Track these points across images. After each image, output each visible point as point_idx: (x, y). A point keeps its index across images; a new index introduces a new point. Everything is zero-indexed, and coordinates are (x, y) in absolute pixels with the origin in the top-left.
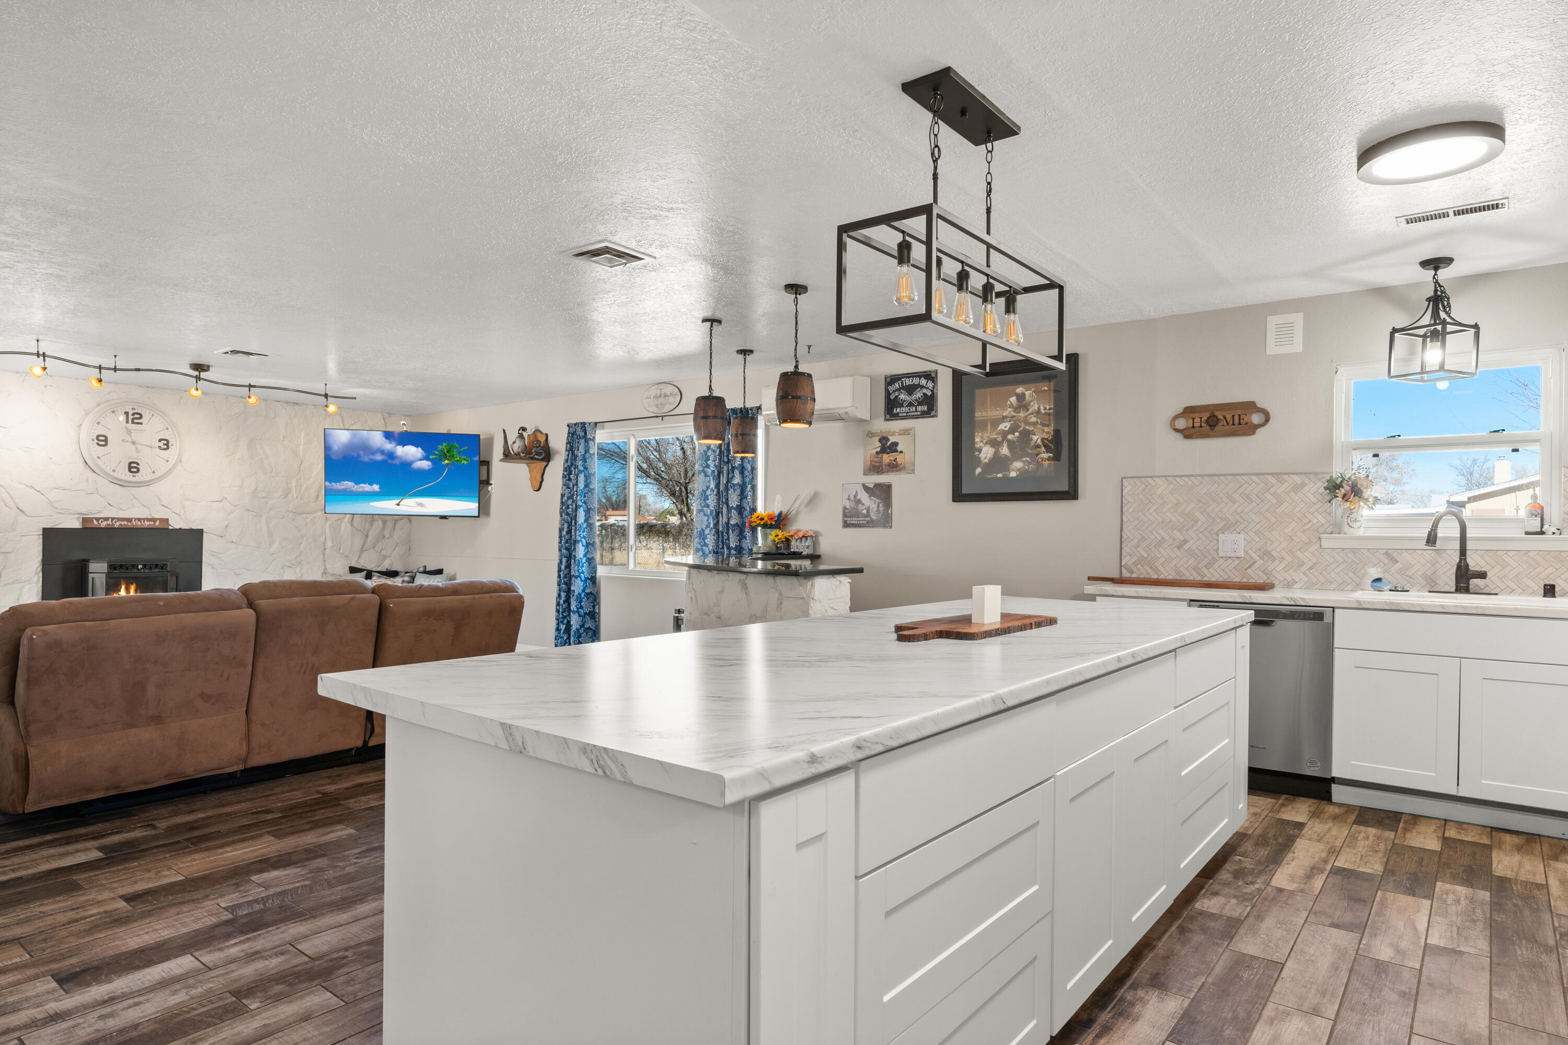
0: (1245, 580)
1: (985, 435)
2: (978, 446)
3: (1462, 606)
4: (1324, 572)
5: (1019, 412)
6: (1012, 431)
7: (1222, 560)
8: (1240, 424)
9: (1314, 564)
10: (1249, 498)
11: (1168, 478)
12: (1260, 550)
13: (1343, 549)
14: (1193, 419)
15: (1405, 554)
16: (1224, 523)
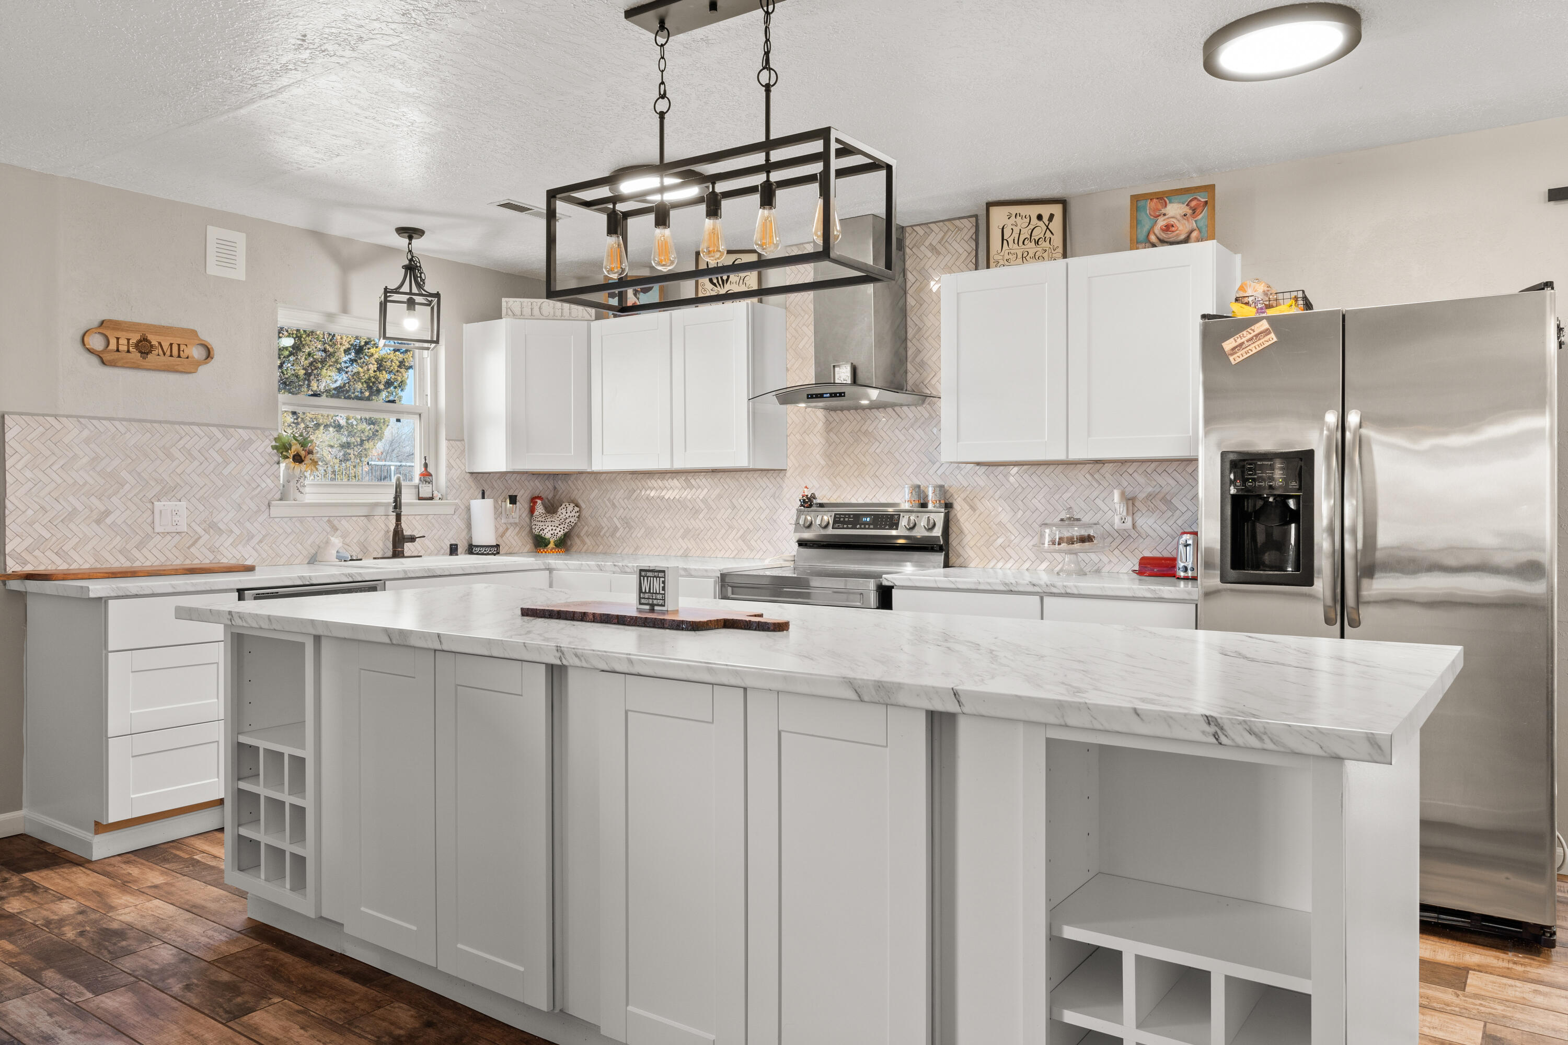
0: (188, 562)
4: (273, 545)
7: (159, 537)
9: (264, 537)
10: (190, 454)
13: (291, 518)
16: (160, 487)
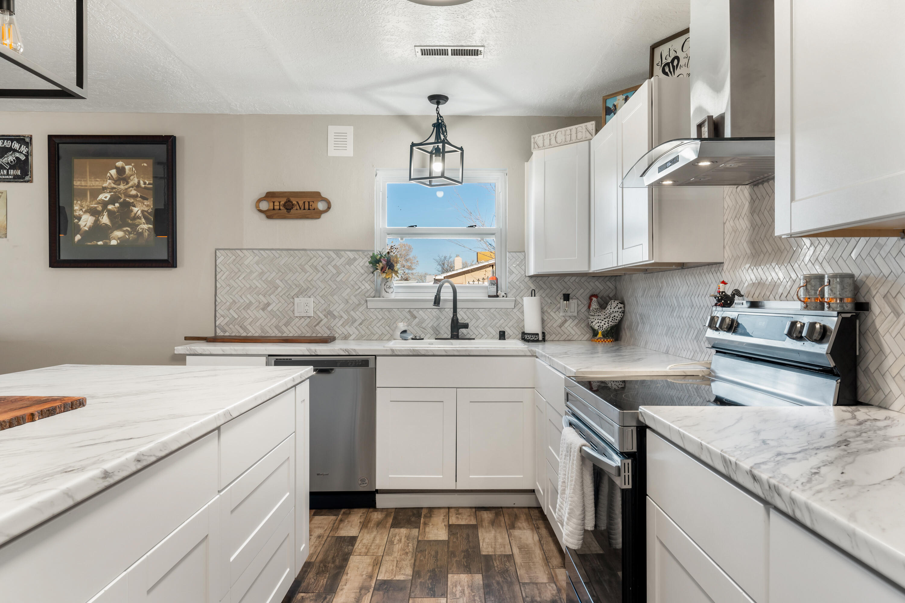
0: (314, 335)
1: (84, 204)
2: (77, 213)
3: (457, 350)
4: (369, 327)
5: (120, 185)
6: (112, 201)
7: (297, 319)
8: (309, 209)
9: (363, 321)
10: (316, 269)
11: (254, 251)
12: (325, 310)
13: (382, 309)
14: (274, 202)
15: (421, 312)
16: (298, 289)
